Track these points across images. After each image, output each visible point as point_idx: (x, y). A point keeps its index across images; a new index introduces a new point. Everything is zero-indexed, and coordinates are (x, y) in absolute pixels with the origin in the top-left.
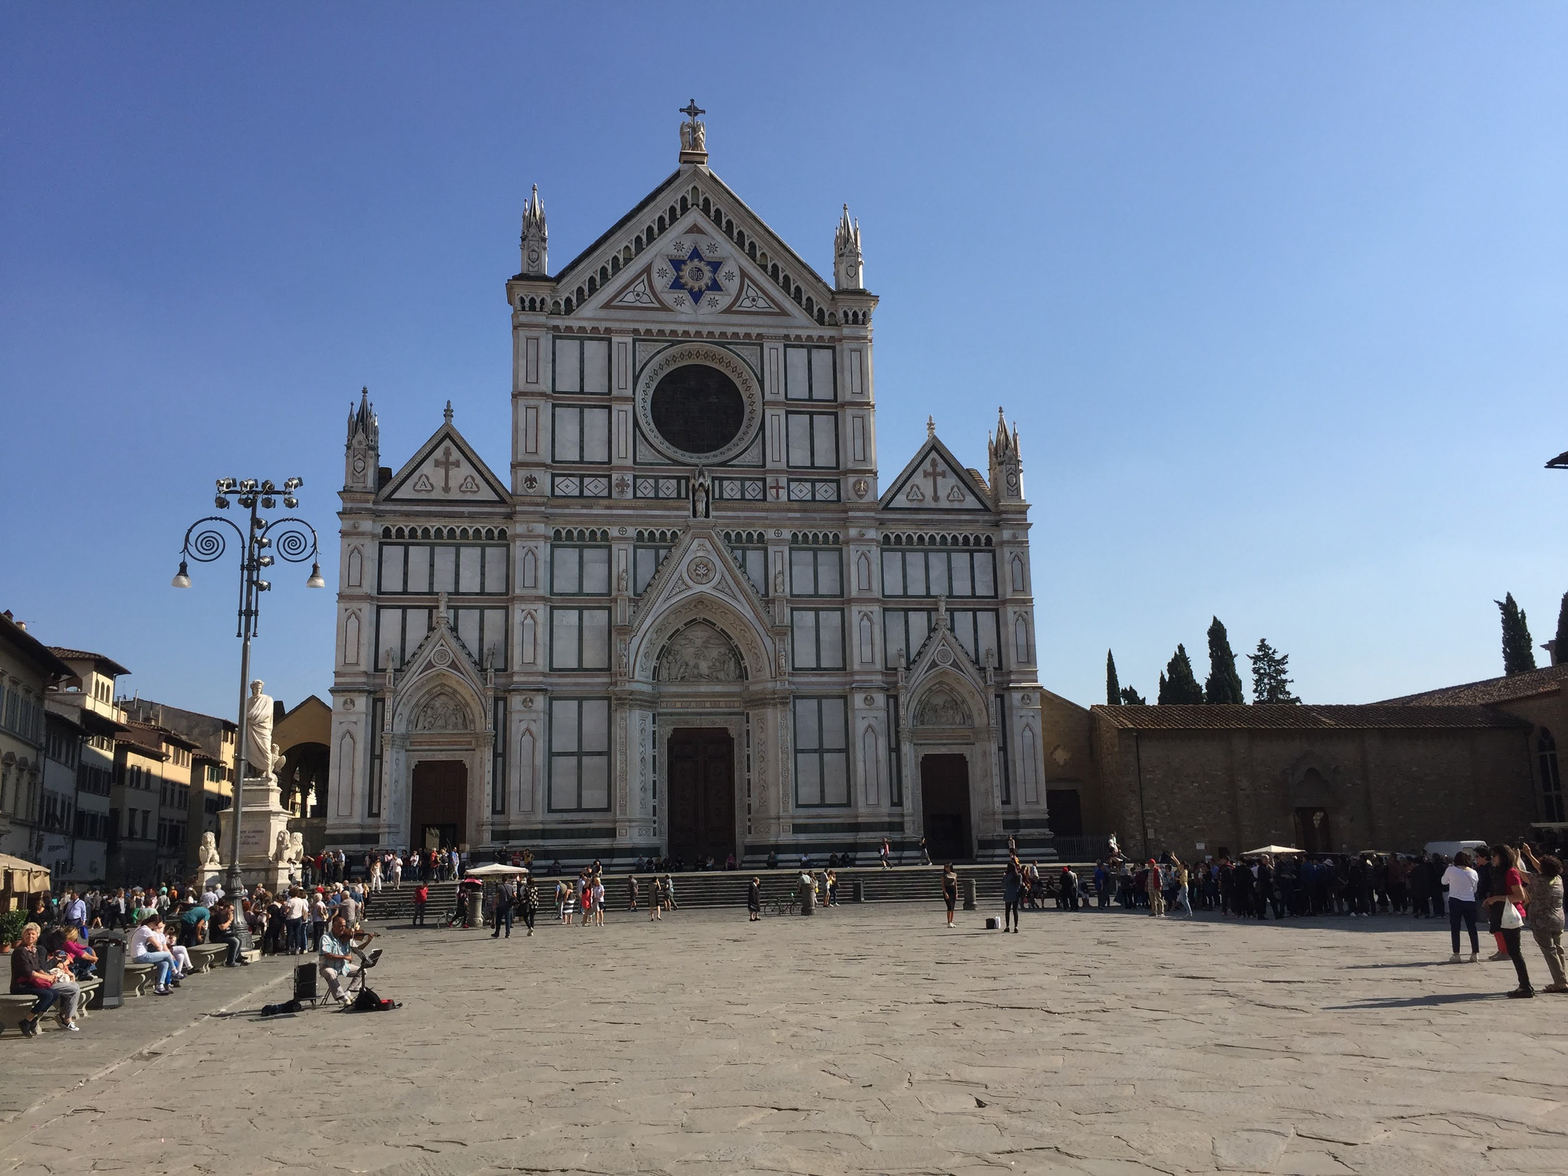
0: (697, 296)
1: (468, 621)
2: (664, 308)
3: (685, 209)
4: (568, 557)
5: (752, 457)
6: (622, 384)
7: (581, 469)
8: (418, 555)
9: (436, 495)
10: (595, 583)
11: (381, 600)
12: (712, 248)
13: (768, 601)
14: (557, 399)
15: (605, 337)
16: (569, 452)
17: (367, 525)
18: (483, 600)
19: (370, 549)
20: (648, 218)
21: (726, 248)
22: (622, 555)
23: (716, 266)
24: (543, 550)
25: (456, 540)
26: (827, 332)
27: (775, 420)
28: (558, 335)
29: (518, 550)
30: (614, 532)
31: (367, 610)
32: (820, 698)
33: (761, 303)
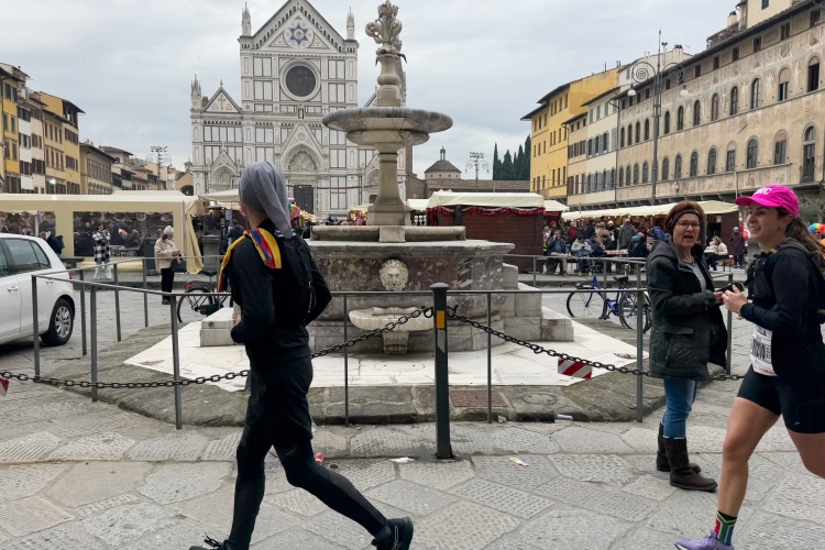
0: (299, 42)
1: (231, 150)
2: (288, 46)
3: (295, 10)
4: (260, 131)
5: (318, 99)
6: (276, 75)
7: (264, 103)
8: (215, 129)
9: (219, 110)
10: (269, 139)
11: (205, 144)
12: (304, 25)
13: (322, 146)
14: (255, 79)
15: (270, 56)
16: (259, 96)
17: (199, 120)
18: (236, 145)
19: (200, 128)
20: (283, 15)
21: (308, 25)
22: (277, 132)
23: (305, 31)
24: (252, 129)
25: (227, 125)
26: (342, 55)
27: (325, 86)
28: (255, 56)
29: (245, 129)
30: (274, 123)
31: (201, 147)
32: (338, 176)
33: (320, 45)
